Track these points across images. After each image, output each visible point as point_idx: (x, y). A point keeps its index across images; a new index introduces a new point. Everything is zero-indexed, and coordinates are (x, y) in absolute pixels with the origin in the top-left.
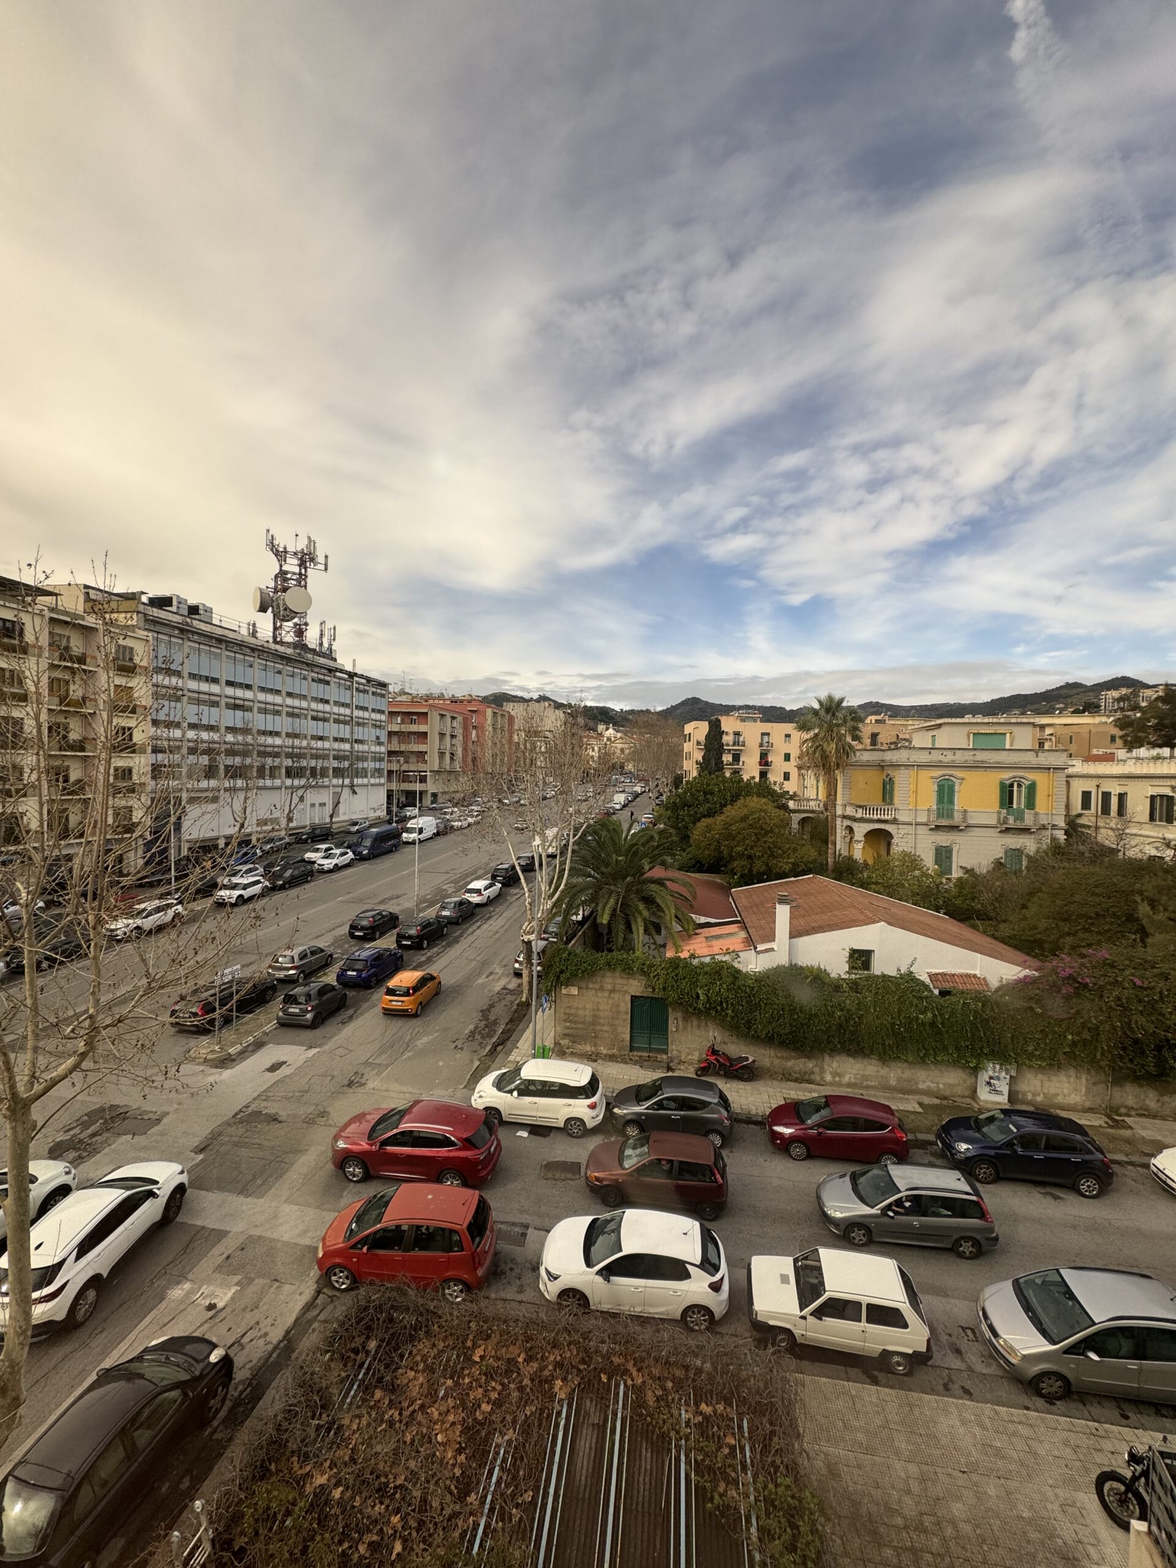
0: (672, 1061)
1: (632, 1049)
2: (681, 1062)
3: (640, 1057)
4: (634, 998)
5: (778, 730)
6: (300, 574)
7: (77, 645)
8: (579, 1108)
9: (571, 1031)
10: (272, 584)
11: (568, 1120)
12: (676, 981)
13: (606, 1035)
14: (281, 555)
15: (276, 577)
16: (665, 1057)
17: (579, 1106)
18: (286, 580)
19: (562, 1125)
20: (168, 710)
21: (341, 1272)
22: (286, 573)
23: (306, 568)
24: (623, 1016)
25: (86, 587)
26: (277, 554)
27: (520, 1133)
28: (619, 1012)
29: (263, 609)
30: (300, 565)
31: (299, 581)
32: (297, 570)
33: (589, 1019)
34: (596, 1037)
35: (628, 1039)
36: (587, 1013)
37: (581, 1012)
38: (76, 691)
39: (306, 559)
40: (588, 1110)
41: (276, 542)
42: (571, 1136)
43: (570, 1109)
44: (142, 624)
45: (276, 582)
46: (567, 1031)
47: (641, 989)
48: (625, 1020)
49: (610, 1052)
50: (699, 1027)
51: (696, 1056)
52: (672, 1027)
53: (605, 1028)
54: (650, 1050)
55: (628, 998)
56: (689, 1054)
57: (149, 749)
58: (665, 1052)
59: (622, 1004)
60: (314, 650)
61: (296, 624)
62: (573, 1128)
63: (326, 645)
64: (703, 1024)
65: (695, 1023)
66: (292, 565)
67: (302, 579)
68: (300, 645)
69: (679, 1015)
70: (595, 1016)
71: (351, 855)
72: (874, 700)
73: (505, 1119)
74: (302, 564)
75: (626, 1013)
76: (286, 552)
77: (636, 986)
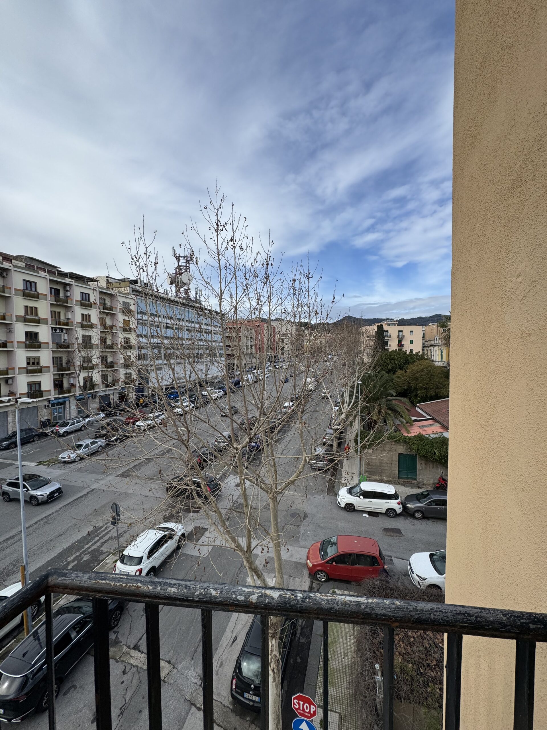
0: (419, 484)
1: (399, 478)
2: (424, 484)
3: (404, 482)
4: (399, 454)
5: (406, 329)
6: (186, 266)
7: (108, 302)
8: (393, 504)
9: (369, 470)
10: (174, 272)
11: (388, 510)
12: (424, 446)
13: (387, 471)
14: (178, 258)
15: (176, 268)
16: (416, 482)
17: (393, 503)
18: (181, 270)
19: (384, 512)
20: (142, 330)
21: (322, 573)
22: (181, 266)
23: (189, 263)
24: (394, 463)
25: (107, 277)
26: (176, 258)
27: (364, 515)
28: (392, 461)
29: (171, 283)
30: (186, 263)
31: (186, 271)
32: (184, 264)
33: (378, 464)
34: (381, 472)
35: (397, 473)
36: (377, 461)
37: (374, 461)
38: (109, 322)
39: (189, 259)
40: (397, 505)
41: (176, 252)
42: (389, 517)
43: (389, 504)
44: (131, 292)
45: (176, 270)
46: (367, 470)
47: (404, 450)
48: (396, 464)
49: (388, 479)
50: (433, 468)
51: (431, 481)
52: (419, 467)
53: (386, 468)
54: (408, 478)
55: (397, 454)
56: (428, 480)
57: (137, 346)
58: (416, 479)
59: (394, 457)
60: (193, 301)
61: (185, 289)
62: (390, 513)
63: (198, 298)
64: (435, 466)
65: (431, 466)
66: (183, 263)
67: (187, 268)
68: (188, 298)
69: (423, 462)
70: (381, 463)
71: (222, 393)
72: (438, 314)
73: (356, 509)
74: (187, 262)
75: (396, 461)
76: (179, 257)
77: (401, 449)
